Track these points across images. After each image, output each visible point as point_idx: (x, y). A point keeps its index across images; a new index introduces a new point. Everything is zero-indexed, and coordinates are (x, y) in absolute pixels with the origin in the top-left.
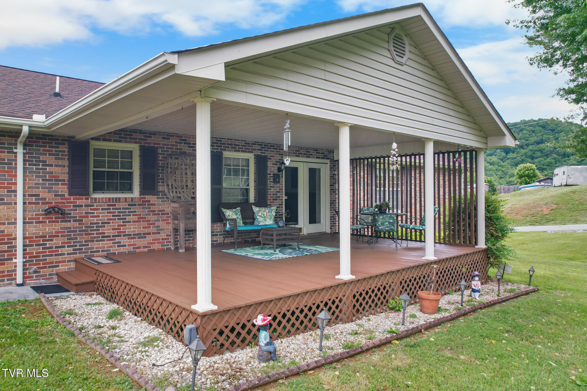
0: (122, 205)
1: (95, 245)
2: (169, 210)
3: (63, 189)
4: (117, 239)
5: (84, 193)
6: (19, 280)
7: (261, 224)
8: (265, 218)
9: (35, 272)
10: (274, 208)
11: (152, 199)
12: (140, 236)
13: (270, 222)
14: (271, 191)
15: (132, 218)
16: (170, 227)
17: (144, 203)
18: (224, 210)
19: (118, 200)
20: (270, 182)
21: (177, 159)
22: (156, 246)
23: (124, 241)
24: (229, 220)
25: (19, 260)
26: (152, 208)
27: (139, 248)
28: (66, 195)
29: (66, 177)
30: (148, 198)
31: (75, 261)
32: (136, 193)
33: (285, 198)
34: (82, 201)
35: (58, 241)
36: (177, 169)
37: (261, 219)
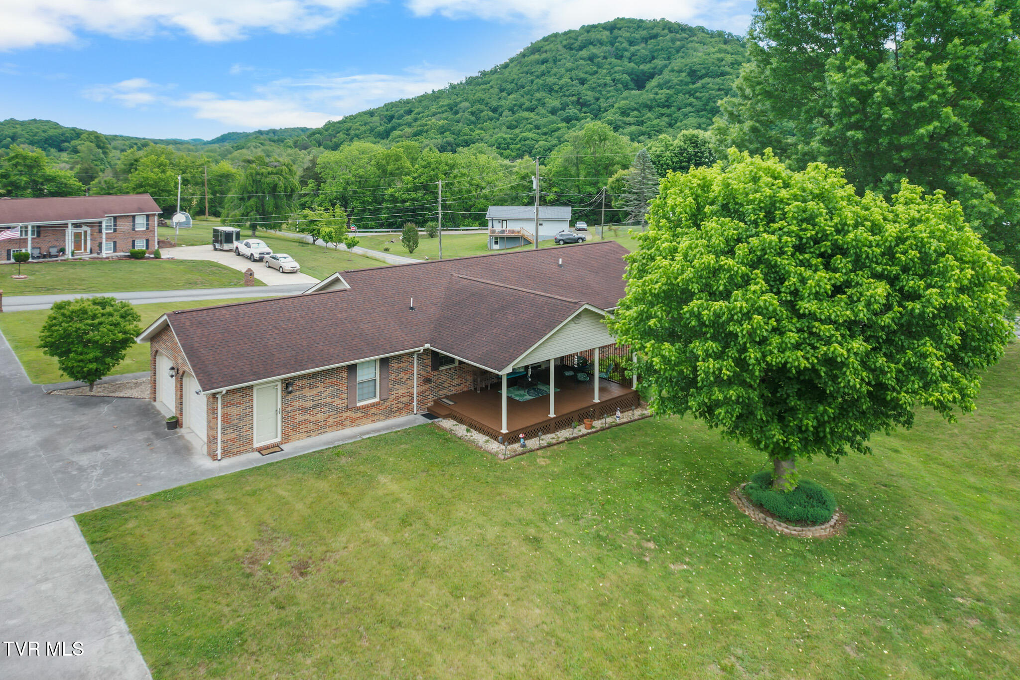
1: (441, 392)
5: (437, 369)
6: (416, 412)
9: (420, 408)
12: (459, 385)
15: (455, 377)
16: (472, 378)
17: (460, 368)
19: (450, 369)
22: (465, 389)
23: (452, 388)
25: (415, 403)
26: (464, 370)
27: (458, 391)
28: (431, 372)
29: (430, 365)
31: (434, 401)
32: (457, 364)
34: (436, 373)
35: (427, 393)
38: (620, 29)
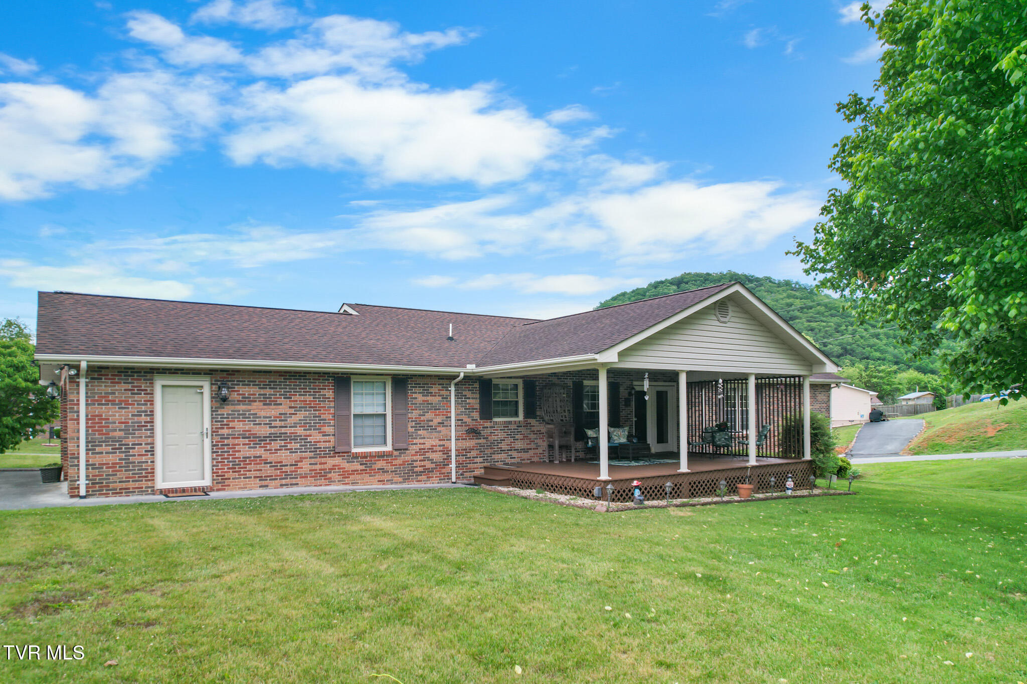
0: (513, 427)
1: (496, 457)
2: (544, 430)
3: (476, 415)
4: (510, 453)
5: (490, 418)
6: (454, 480)
7: (616, 442)
8: (619, 437)
9: (462, 475)
10: (627, 429)
11: (533, 421)
12: (525, 451)
13: (623, 440)
14: (623, 414)
15: (519, 436)
16: (545, 444)
17: (527, 425)
18: (586, 430)
19: (510, 422)
20: (622, 407)
21: (550, 389)
22: (536, 459)
23: (515, 454)
24: (590, 438)
25: (453, 466)
26: (533, 429)
27: (524, 460)
28: (479, 420)
29: (477, 406)
30: (529, 420)
31: (485, 468)
32: (521, 417)
33: (634, 419)
34: (488, 424)
35: (474, 453)
36: (549, 397)
37: (615, 438)
38: (687, 282)
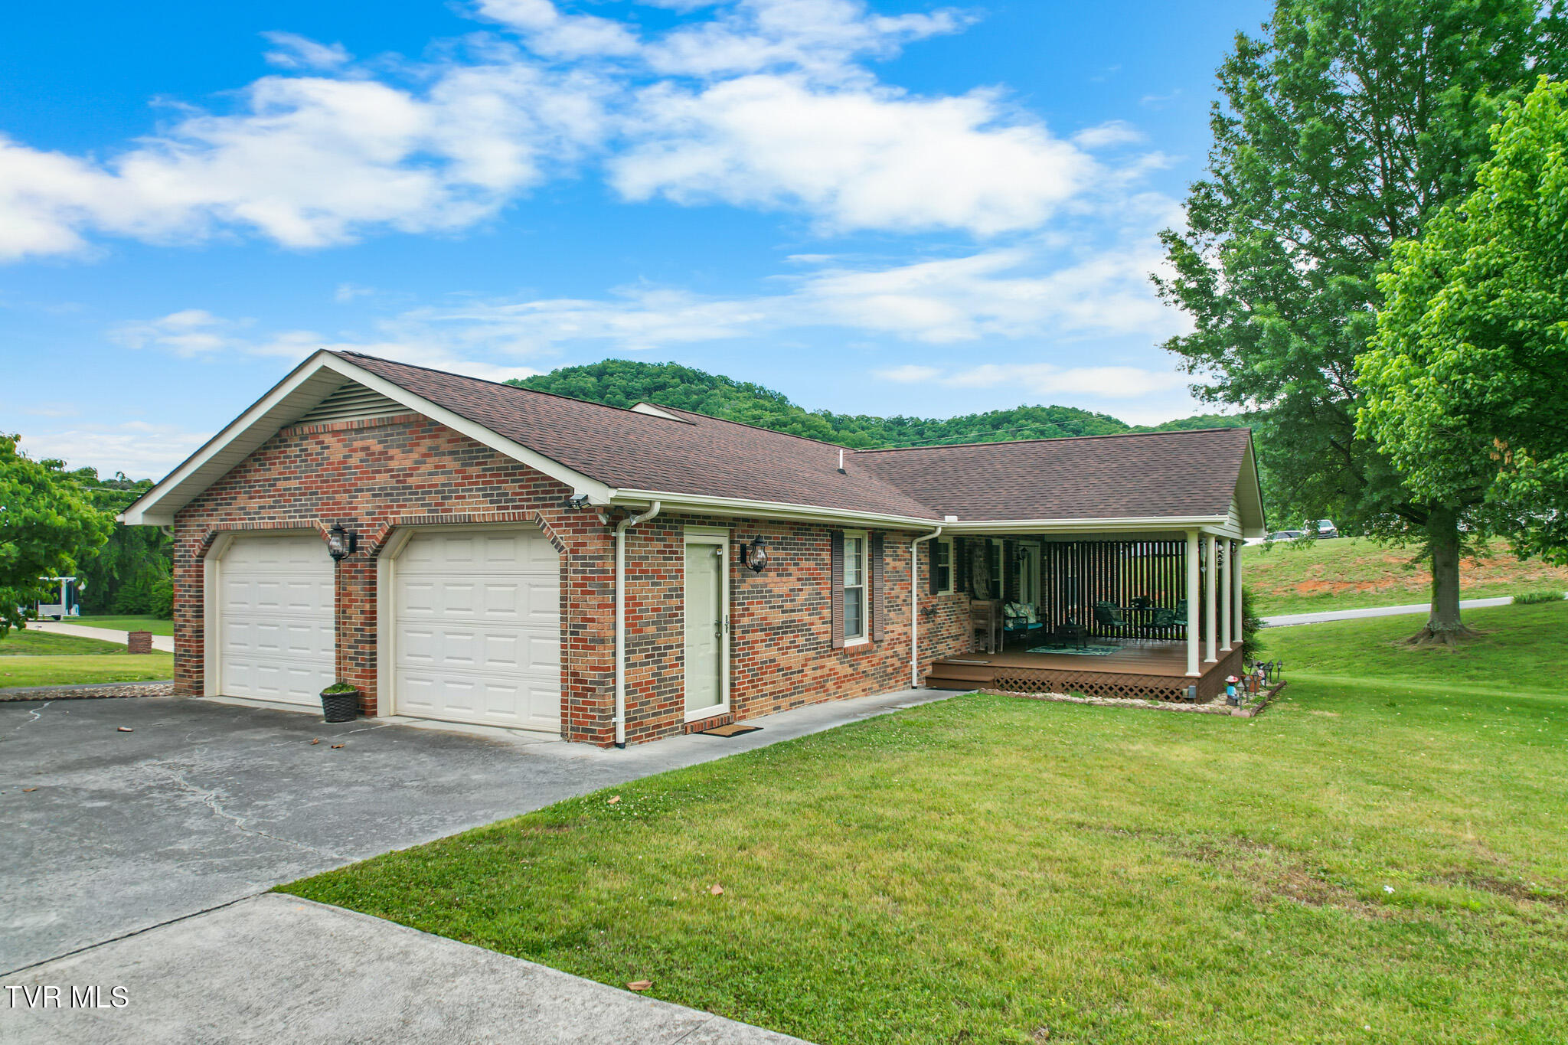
0: (950, 603)
1: (939, 647)
2: (968, 608)
3: (927, 588)
4: (948, 642)
6: (914, 683)
11: (962, 596)
12: (957, 637)
15: (953, 618)
16: (970, 627)
17: (959, 601)
22: (963, 649)
23: (951, 643)
25: (914, 662)
26: (962, 606)
27: (957, 650)
28: (929, 595)
31: (934, 664)
32: (951, 590)
34: (935, 600)
35: (925, 644)
38: (612, 375)
